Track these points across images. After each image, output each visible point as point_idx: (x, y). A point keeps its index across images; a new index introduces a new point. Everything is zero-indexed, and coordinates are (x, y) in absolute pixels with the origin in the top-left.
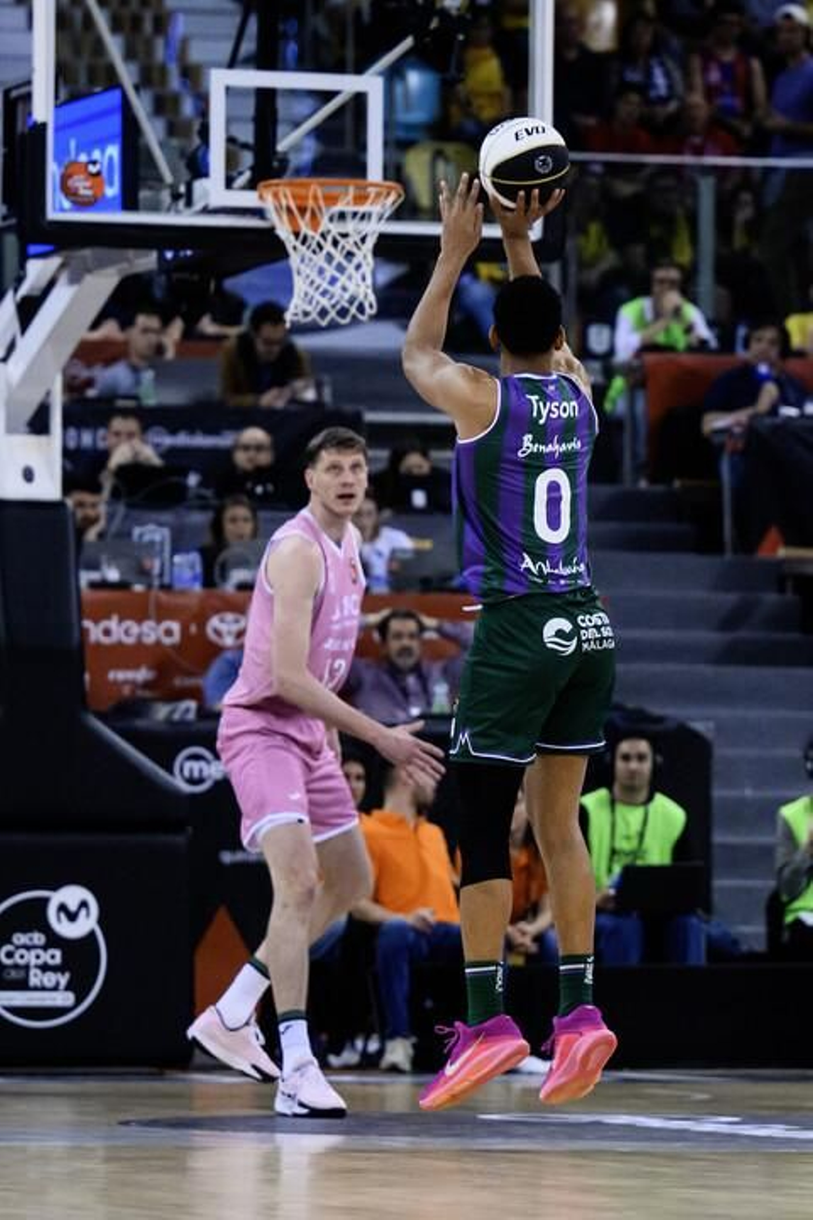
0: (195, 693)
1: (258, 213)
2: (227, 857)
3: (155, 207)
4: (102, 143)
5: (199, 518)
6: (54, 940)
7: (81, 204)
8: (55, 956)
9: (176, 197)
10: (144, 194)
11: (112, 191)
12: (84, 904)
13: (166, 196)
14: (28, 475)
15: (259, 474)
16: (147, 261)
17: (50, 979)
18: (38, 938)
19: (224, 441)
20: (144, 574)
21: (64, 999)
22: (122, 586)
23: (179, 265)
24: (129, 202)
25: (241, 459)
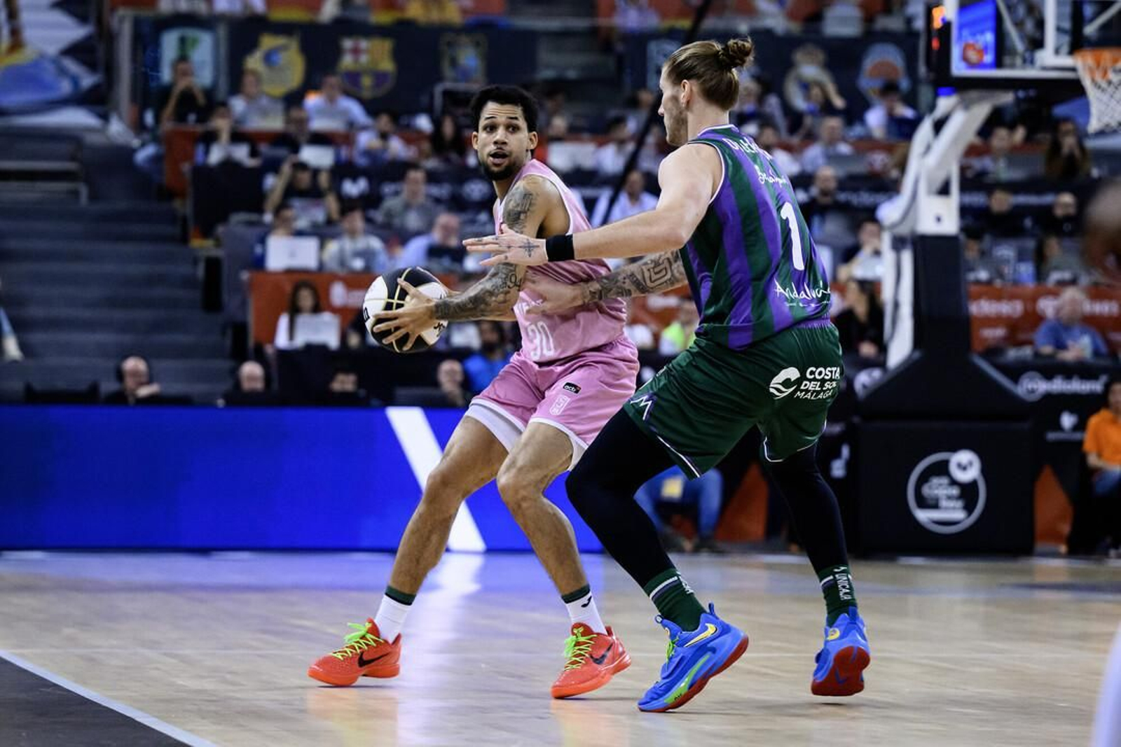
0: (1029, 342)
1: (1073, 69)
2: (1052, 436)
3: (1013, 66)
4: (982, 32)
5: (1030, 244)
6: (954, 482)
7: (972, 65)
8: (955, 491)
9: (1025, 61)
10: (1007, 60)
11: (989, 58)
12: (971, 464)
13: (1019, 61)
14: (939, 219)
15: (1068, 218)
16: (1007, 98)
17: (952, 504)
18: (945, 481)
19: (1047, 199)
20: (1001, 275)
21: (959, 515)
22: (989, 283)
23: (1027, 100)
24: (998, 63)
25: (1059, 212)
